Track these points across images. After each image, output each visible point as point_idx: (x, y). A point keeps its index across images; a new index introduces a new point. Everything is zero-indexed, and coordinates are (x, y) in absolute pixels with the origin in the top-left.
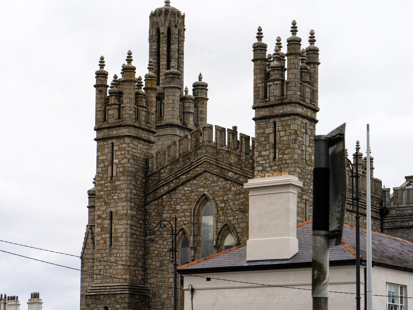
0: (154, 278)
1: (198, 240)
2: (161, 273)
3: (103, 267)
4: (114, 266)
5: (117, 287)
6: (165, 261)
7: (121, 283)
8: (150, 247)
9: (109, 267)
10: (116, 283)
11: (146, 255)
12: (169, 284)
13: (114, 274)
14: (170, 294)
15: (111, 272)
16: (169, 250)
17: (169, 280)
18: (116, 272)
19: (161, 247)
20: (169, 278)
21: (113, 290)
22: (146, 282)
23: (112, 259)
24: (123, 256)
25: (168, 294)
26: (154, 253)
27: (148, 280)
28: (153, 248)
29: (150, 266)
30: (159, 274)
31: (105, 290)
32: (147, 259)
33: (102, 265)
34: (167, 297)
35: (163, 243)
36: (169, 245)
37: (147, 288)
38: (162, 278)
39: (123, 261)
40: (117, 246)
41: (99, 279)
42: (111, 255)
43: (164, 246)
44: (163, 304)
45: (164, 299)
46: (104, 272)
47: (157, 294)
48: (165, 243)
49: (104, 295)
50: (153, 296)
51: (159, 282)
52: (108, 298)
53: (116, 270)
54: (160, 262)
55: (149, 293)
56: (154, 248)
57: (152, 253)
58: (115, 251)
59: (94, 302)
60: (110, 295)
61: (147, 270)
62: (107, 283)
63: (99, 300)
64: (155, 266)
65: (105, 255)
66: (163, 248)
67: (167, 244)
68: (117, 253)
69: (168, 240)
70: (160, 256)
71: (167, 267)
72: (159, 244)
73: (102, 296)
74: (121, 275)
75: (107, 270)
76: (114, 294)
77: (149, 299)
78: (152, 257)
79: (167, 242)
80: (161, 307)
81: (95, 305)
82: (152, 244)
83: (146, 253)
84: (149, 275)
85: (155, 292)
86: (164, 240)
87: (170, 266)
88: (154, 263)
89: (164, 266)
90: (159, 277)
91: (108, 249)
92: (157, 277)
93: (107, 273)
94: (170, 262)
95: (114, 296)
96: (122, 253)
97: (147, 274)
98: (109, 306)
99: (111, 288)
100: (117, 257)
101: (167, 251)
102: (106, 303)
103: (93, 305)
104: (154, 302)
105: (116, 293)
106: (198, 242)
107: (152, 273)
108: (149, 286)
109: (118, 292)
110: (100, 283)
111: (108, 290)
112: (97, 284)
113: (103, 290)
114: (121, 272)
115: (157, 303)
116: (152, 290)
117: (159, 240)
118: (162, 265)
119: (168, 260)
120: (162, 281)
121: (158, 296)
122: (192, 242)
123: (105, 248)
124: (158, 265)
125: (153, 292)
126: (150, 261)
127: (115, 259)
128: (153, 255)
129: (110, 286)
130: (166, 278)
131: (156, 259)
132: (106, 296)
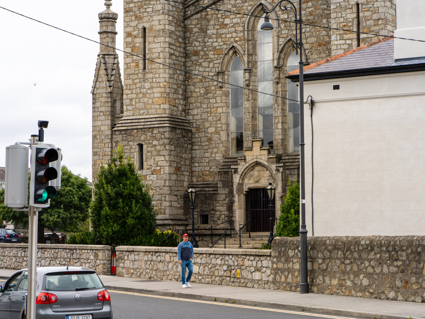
0: (197, 108)
1: (254, 60)
2: (206, 102)
3: (135, 96)
4: (149, 94)
5: (154, 119)
6: (212, 87)
7: (158, 114)
8: (192, 70)
9: (143, 95)
10: (152, 114)
11: (187, 80)
12: (217, 114)
13: (150, 104)
14: (219, 127)
15: (145, 101)
16: (216, 73)
17: (217, 110)
18: (152, 102)
19: (206, 71)
20: (217, 107)
21: (149, 123)
22: (188, 113)
23: (147, 85)
24: (160, 81)
25: (216, 128)
26: (197, 78)
27: (190, 111)
28: (195, 72)
29: (192, 94)
30: (204, 103)
31: (139, 124)
32: (188, 85)
33: (134, 94)
34: (215, 131)
35: (209, 65)
36: (216, 68)
37: (189, 121)
38: (208, 108)
39: (161, 87)
40: (153, 69)
41: (130, 110)
42: (145, 80)
43: (210, 69)
44: (210, 140)
45: (212, 133)
46: (137, 102)
47: (202, 127)
48: (211, 65)
49: (137, 129)
50: (196, 130)
51: (205, 113)
52: (142, 132)
53: (152, 99)
54: (205, 88)
55: (192, 127)
56: (196, 72)
57: (194, 78)
58: (151, 75)
59: (124, 138)
60: (145, 130)
61: (189, 99)
62: (140, 115)
63: (131, 135)
64: (199, 93)
65: (138, 81)
66: (208, 72)
67: (214, 66)
68: (152, 78)
69: (215, 62)
70: (205, 81)
71: (214, 94)
72: (203, 67)
73: (135, 131)
74: (158, 105)
75: (140, 98)
76: (150, 128)
77: (192, 134)
78: (195, 83)
79: (214, 64)
80: (207, 143)
81: (126, 143)
82: (194, 67)
83: (186, 78)
84: (191, 105)
85: (200, 125)
86: (209, 62)
87: (217, 92)
88: (197, 90)
89: (210, 93)
90: (204, 107)
91: (142, 73)
92: (201, 107)
93: (140, 102)
94: (218, 88)
95: (150, 130)
96: (159, 78)
97: (189, 104)
98: (143, 143)
99: (147, 120)
100: (152, 82)
101: (214, 75)
102: (140, 140)
103: (123, 142)
104: (197, 138)
105: (153, 126)
106: (253, 62)
107: (195, 102)
108: (191, 117)
109: (156, 126)
110: (132, 116)
111: (142, 124)
112: (127, 116)
113: (137, 124)
114: (158, 100)
115: (202, 138)
116: (196, 123)
117: (204, 62)
118: (207, 93)
119: (215, 86)
120: (207, 112)
121: (203, 130)
122: (246, 62)
123: (137, 72)
124: (203, 92)
125: (196, 125)
126: (192, 88)
127: (151, 86)
128: (196, 80)
129: (145, 119)
130: (213, 107)
131: (200, 85)
132: (140, 130)
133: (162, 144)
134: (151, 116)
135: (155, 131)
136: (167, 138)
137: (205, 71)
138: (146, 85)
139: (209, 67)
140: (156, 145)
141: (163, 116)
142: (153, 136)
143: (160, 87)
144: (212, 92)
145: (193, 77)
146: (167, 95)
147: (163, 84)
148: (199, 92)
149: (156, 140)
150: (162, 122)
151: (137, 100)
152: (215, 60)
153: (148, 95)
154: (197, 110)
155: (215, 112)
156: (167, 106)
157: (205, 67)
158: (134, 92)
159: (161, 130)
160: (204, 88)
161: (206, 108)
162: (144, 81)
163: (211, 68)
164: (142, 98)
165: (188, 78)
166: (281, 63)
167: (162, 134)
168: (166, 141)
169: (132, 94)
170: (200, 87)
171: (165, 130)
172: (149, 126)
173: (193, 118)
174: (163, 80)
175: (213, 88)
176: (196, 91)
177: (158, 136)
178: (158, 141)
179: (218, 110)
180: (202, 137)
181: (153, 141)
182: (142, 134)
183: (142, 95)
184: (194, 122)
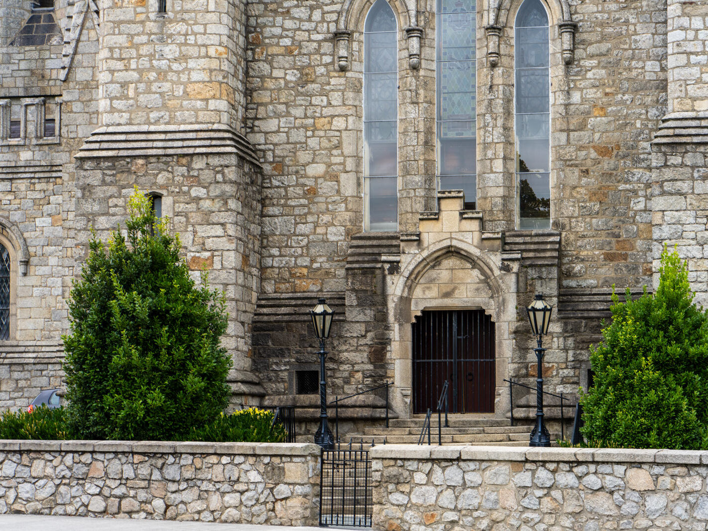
0: (278, 116)
1: (428, 9)
2: (302, 102)
3: (135, 75)
4: (175, 72)
5: (191, 135)
6: (317, 69)
7: (201, 123)
8: (265, 26)
9: (159, 74)
10: (184, 122)
11: (252, 49)
12: (332, 133)
13: (178, 98)
14: (336, 164)
15: (163, 89)
16: (330, 35)
17: (330, 123)
18: (185, 92)
19: (304, 28)
20: (333, 117)
21: (180, 144)
22: (251, 128)
23: (171, 51)
24: (208, 42)
25: (329, 165)
26: (278, 45)
27: (257, 123)
28: (272, 29)
29: (263, 82)
30: (296, 106)
31: (150, 144)
32: (254, 60)
33: (134, 70)
34: (327, 172)
35: (310, 16)
36: (328, 23)
37: (254, 145)
38: (306, 117)
39: (210, 57)
40: (187, 11)
41: (120, 111)
42: (163, 38)
43: (313, 25)
44: (311, 193)
45: (316, 178)
46: (140, 90)
47: (291, 163)
48: (317, 15)
49: (146, 157)
50: (275, 169)
51: (298, 128)
52: (161, 166)
53: (185, 85)
54: (301, 69)
55: (262, 160)
56: (277, 31)
57: (271, 45)
58: (181, 27)
59: (108, 179)
60: (169, 159)
61: (255, 94)
62: (150, 124)
63: (129, 171)
64: (282, 82)
65: (144, 38)
66: (308, 31)
67: (323, 18)
68: (186, 35)
69: (326, 8)
70: (300, 54)
71: (322, 85)
72: (294, 18)
73: (141, 162)
74: (202, 100)
75: (149, 83)
76: (184, 155)
77: (263, 179)
78: (273, 55)
79: (323, 14)
80: (304, 201)
81: (113, 190)
82: (271, 19)
83: (248, 43)
84: (261, 110)
85: (284, 157)
86: (312, 8)
87: (333, 81)
88: (277, 73)
89: (313, 82)
90: (297, 116)
91: (155, 21)
92: (288, 114)
93: (149, 92)
94: (335, 71)
95: (184, 161)
96: (204, 34)
97: (255, 106)
98: (164, 192)
99: (169, 136)
100: (186, 44)
101: (325, 40)
102: (155, 184)
103: (105, 188)
104: (278, 187)
105: (191, 151)
106: (427, 14)
107: (271, 103)
108: (259, 138)
109: (198, 150)
110: (127, 124)
111: (160, 144)
112: (113, 125)
113: (143, 144)
114: (202, 89)
115: (291, 189)
116: (273, 151)
117: (297, 6)
118: (305, 79)
119: (326, 65)
120: (306, 128)
121: (294, 169)
122: (413, 13)
123: (143, 17)
124: (294, 79)
125: (274, 157)
126: (265, 68)
127: (181, 52)
128: (275, 50)
129: (165, 132)
130: (322, 116)
131: (287, 61)
132: (153, 160)
133: (217, 197)
134: (183, 127)
135: (198, 164)
136: (231, 182)
137: (299, 29)
138: (166, 49)
139: (310, 20)
140: (201, 199)
141: (215, 127)
142: (193, 176)
143: (207, 56)
144: (318, 80)
145: (267, 41)
146: (224, 77)
147: (217, 50)
148: (284, 78)
149: (200, 184)
150: (214, 143)
151: (142, 86)
152: (326, 5)
153: (171, 76)
154: (276, 121)
155: (327, 127)
156: (223, 105)
157: (300, 20)
158: (133, 66)
159: (215, 161)
160: (298, 69)
161: (303, 116)
162: (162, 41)
163: (317, 23)
164: (155, 81)
165: (253, 44)
166: (502, 19)
167: (218, 172)
168: (229, 189)
169: (126, 70)
170: (287, 66)
171: (226, 162)
172: (179, 151)
173: (266, 139)
174: (215, 40)
175: (321, 70)
176: (273, 76)
177: (207, 175)
178: (204, 187)
179: (334, 123)
180: (289, 186)
181: (191, 187)
182: (161, 170)
183: (154, 74)
184: (270, 150)
